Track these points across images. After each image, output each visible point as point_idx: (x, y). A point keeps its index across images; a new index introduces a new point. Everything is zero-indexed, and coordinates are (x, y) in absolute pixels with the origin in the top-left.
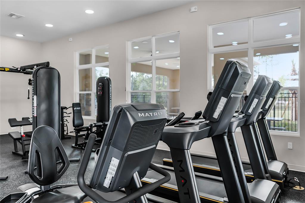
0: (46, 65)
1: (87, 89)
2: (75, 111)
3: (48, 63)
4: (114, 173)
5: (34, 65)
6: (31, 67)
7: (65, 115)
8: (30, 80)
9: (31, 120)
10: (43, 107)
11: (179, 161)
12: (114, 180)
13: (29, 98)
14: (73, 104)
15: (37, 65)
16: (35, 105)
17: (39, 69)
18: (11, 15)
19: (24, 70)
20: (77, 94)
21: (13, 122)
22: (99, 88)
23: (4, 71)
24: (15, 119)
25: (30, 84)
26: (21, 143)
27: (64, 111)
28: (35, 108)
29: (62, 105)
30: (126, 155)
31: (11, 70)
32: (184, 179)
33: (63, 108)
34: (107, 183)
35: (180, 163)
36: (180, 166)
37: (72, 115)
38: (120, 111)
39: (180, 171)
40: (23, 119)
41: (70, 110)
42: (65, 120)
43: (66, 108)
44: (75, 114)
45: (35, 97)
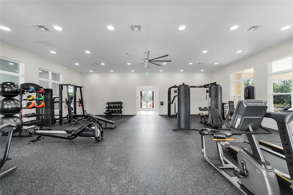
0: (215, 84)
1: (239, 93)
2: (230, 106)
3: (216, 83)
4: (239, 123)
5: (209, 84)
6: (208, 85)
7: (225, 107)
8: (207, 90)
9: (208, 108)
10: (214, 102)
11: (282, 128)
12: (239, 126)
13: (206, 99)
14: (229, 102)
15: (211, 84)
16: (210, 101)
17: (212, 86)
18: (199, 63)
19: (205, 86)
20: (232, 97)
21: (200, 109)
22: (246, 93)
23: (196, 87)
24: (201, 108)
25: (207, 92)
26: (204, 118)
27: (224, 105)
28: (210, 103)
29: (223, 102)
30: (244, 118)
31: (199, 87)
32: (285, 137)
33: (223, 104)
34: (236, 127)
35: (282, 129)
36: (282, 130)
37: (228, 108)
38: (240, 102)
39: (283, 133)
40: (204, 108)
41: (228, 105)
42: (225, 110)
43: (225, 104)
44: (230, 107)
45: (210, 98)
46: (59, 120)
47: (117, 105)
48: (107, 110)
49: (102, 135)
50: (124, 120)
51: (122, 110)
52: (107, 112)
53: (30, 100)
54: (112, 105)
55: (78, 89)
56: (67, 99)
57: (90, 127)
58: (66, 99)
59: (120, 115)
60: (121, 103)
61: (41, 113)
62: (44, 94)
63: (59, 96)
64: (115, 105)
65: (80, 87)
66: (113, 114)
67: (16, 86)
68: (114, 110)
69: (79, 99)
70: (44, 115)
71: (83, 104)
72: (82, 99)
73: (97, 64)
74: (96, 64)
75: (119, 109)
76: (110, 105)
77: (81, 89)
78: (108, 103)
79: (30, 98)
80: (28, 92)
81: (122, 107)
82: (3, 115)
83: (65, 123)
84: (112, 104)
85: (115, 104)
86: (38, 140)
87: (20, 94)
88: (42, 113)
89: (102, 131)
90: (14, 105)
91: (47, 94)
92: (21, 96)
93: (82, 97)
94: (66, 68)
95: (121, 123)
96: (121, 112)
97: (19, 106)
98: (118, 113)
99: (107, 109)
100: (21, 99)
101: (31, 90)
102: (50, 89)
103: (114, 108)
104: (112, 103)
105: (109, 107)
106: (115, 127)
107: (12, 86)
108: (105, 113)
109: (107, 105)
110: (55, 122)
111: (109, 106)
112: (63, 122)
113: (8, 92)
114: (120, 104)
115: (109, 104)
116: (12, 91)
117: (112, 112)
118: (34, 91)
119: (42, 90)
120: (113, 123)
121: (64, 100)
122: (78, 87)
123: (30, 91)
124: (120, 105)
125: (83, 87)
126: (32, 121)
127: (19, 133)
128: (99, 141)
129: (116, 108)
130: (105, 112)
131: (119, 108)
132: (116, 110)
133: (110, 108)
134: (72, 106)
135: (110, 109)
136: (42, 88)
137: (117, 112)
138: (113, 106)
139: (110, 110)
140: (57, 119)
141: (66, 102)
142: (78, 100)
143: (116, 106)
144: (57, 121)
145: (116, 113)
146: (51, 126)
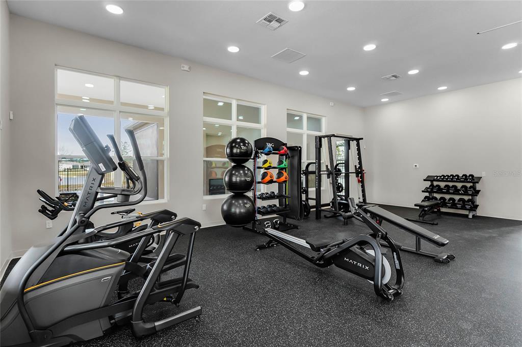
46: (315, 209)
47: (459, 185)
48: (426, 197)
49: (399, 282)
50: (487, 235)
51: (478, 200)
52: (426, 204)
53: (266, 169)
54: (442, 184)
55: (353, 144)
56: (329, 167)
57: (362, 249)
58: (327, 166)
59: (470, 216)
60: (473, 180)
61: (284, 193)
62: (289, 157)
63: (315, 161)
64: (451, 184)
65: (358, 140)
66: (443, 210)
67: (247, 145)
68: (447, 197)
69: (356, 166)
70: (288, 197)
71: (362, 177)
72: (361, 167)
73: (398, 75)
74: (393, 76)
75: (466, 198)
76: (435, 183)
77: (358, 145)
78: (429, 179)
79: (267, 165)
80: (263, 153)
81: (477, 192)
82: (233, 192)
83: (326, 217)
84: (442, 181)
85: (452, 181)
86: (269, 247)
87: (252, 157)
88: (286, 194)
89: (398, 267)
90: (243, 176)
91: (293, 157)
92: (254, 161)
93: (360, 163)
94: (331, 104)
95: (475, 244)
96: (475, 207)
97: (249, 179)
98: (463, 208)
99: (427, 194)
100: (255, 166)
101: (267, 150)
102: (296, 147)
103: (448, 193)
104: (443, 178)
105: (432, 189)
106: (451, 258)
107: (242, 144)
108: (421, 206)
109: (428, 184)
110: (309, 212)
111: (432, 185)
112: (323, 214)
113: (237, 155)
114: (469, 182)
115: (432, 181)
116: (242, 152)
117: (443, 203)
118: (271, 151)
119: (284, 150)
120: (443, 245)
121: (323, 168)
122: (353, 139)
123: (266, 152)
124: (469, 185)
125: (362, 139)
126: (270, 206)
127: (252, 224)
128: (386, 300)
129: (456, 191)
130: (419, 202)
131: (466, 193)
132: (457, 197)
133: (436, 192)
134: (341, 181)
135: (435, 195)
136: (285, 144)
137: (459, 206)
138: (446, 186)
139: (436, 198)
140: (313, 207)
141: (326, 172)
142: (352, 169)
143: (455, 187)
144: (311, 210)
145: (454, 206)
146: (298, 220)
